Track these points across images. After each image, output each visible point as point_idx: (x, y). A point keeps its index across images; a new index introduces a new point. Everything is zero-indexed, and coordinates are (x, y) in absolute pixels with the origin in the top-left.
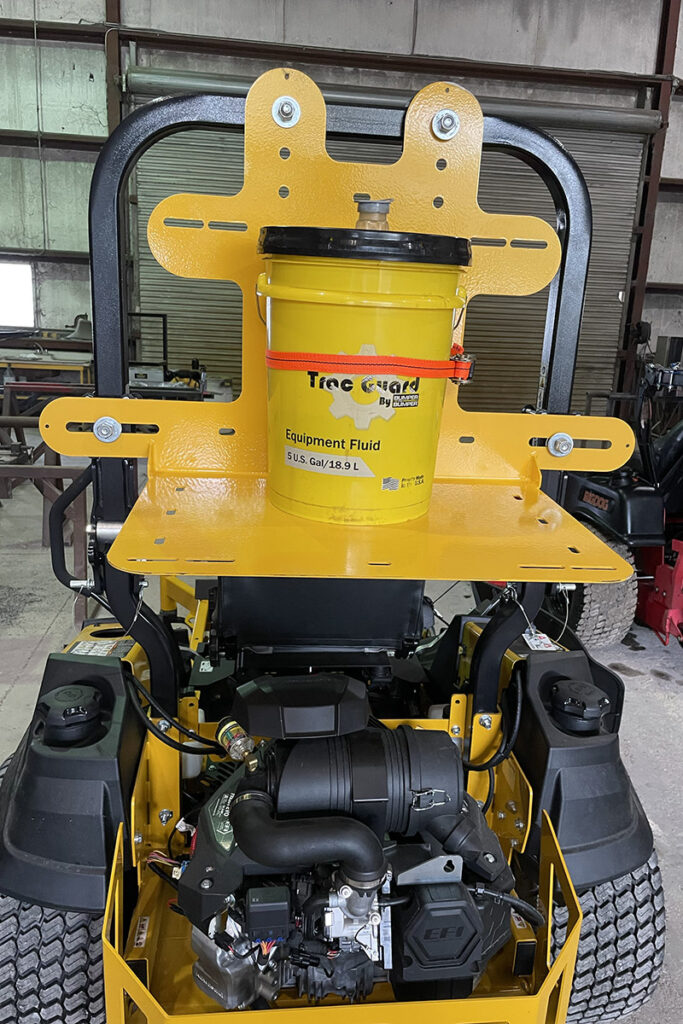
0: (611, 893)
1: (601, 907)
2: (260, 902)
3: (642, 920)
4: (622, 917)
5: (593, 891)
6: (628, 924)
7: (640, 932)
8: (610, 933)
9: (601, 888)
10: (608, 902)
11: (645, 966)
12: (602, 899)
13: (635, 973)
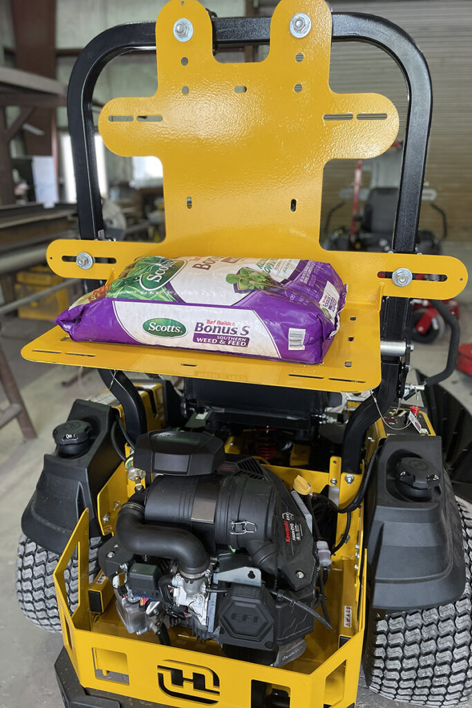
0: (436, 618)
1: (427, 626)
2: (136, 573)
3: (459, 642)
4: (442, 637)
5: (422, 614)
6: (447, 643)
7: (456, 650)
8: (431, 646)
9: (428, 612)
10: (433, 623)
11: (459, 675)
12: (428, 621)
13: (450, 679)
